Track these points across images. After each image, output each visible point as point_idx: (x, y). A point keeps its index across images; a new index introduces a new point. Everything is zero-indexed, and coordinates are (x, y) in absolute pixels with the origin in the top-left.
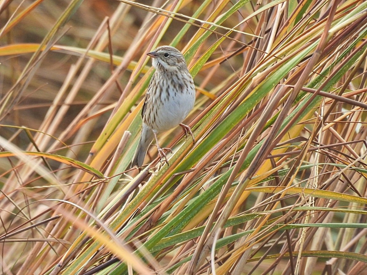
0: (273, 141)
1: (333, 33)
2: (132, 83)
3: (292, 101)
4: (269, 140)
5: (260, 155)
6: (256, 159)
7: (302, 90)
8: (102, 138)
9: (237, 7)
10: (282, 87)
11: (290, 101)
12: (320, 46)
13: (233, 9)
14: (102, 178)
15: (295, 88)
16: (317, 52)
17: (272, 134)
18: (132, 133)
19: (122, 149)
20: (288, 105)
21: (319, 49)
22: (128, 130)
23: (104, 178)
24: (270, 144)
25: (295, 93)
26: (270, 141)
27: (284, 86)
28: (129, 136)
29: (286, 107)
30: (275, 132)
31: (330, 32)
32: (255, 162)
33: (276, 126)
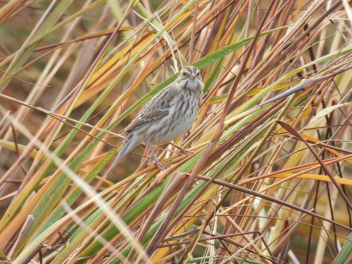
0: (168, 227)
1: (228, 124)
2: (35, 167)
3: (187, 188)
4: (164, 225)
5: (155, 240)
6: (152, 244)
7: (197, 178)
8: (5, 220)
9: (142, 102)
10: (178, 175)
11: (185, 188)
12: (216, 137)
13: (138, 103)
14: (5, 260)
15: (190, 176)
16: (212, 141)
17: (168, 220)
18: (35, 217)
19: (25, 233)
20: (183, 192)
21: (215, 140)
22: (32, 215)
23: (7, 260)
24: (166, 229)
25: (191, 181)
26: (165, 227)
27: (180, 174)
28: (32, 220)
29: (182, 194)
30: (170, 218)
31: (225, 124)
32: (150, 246)
33: (172, 212)
